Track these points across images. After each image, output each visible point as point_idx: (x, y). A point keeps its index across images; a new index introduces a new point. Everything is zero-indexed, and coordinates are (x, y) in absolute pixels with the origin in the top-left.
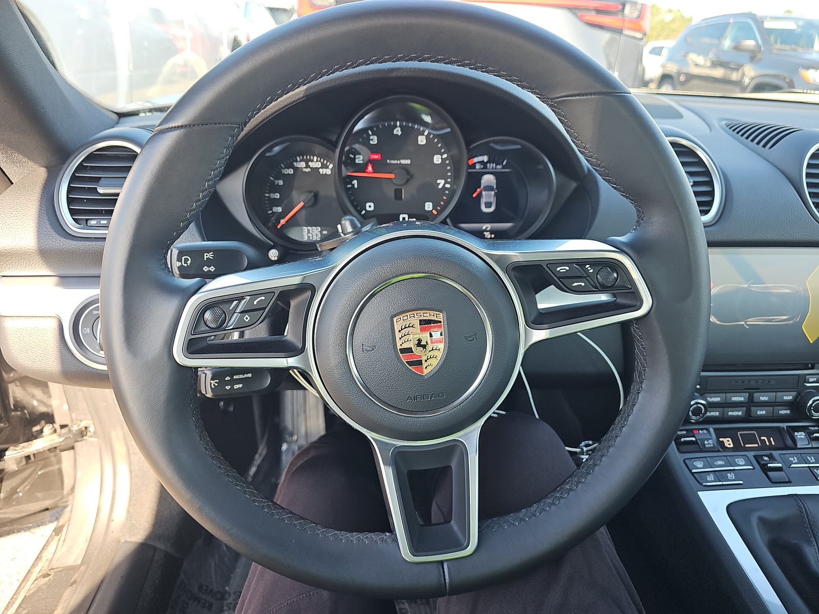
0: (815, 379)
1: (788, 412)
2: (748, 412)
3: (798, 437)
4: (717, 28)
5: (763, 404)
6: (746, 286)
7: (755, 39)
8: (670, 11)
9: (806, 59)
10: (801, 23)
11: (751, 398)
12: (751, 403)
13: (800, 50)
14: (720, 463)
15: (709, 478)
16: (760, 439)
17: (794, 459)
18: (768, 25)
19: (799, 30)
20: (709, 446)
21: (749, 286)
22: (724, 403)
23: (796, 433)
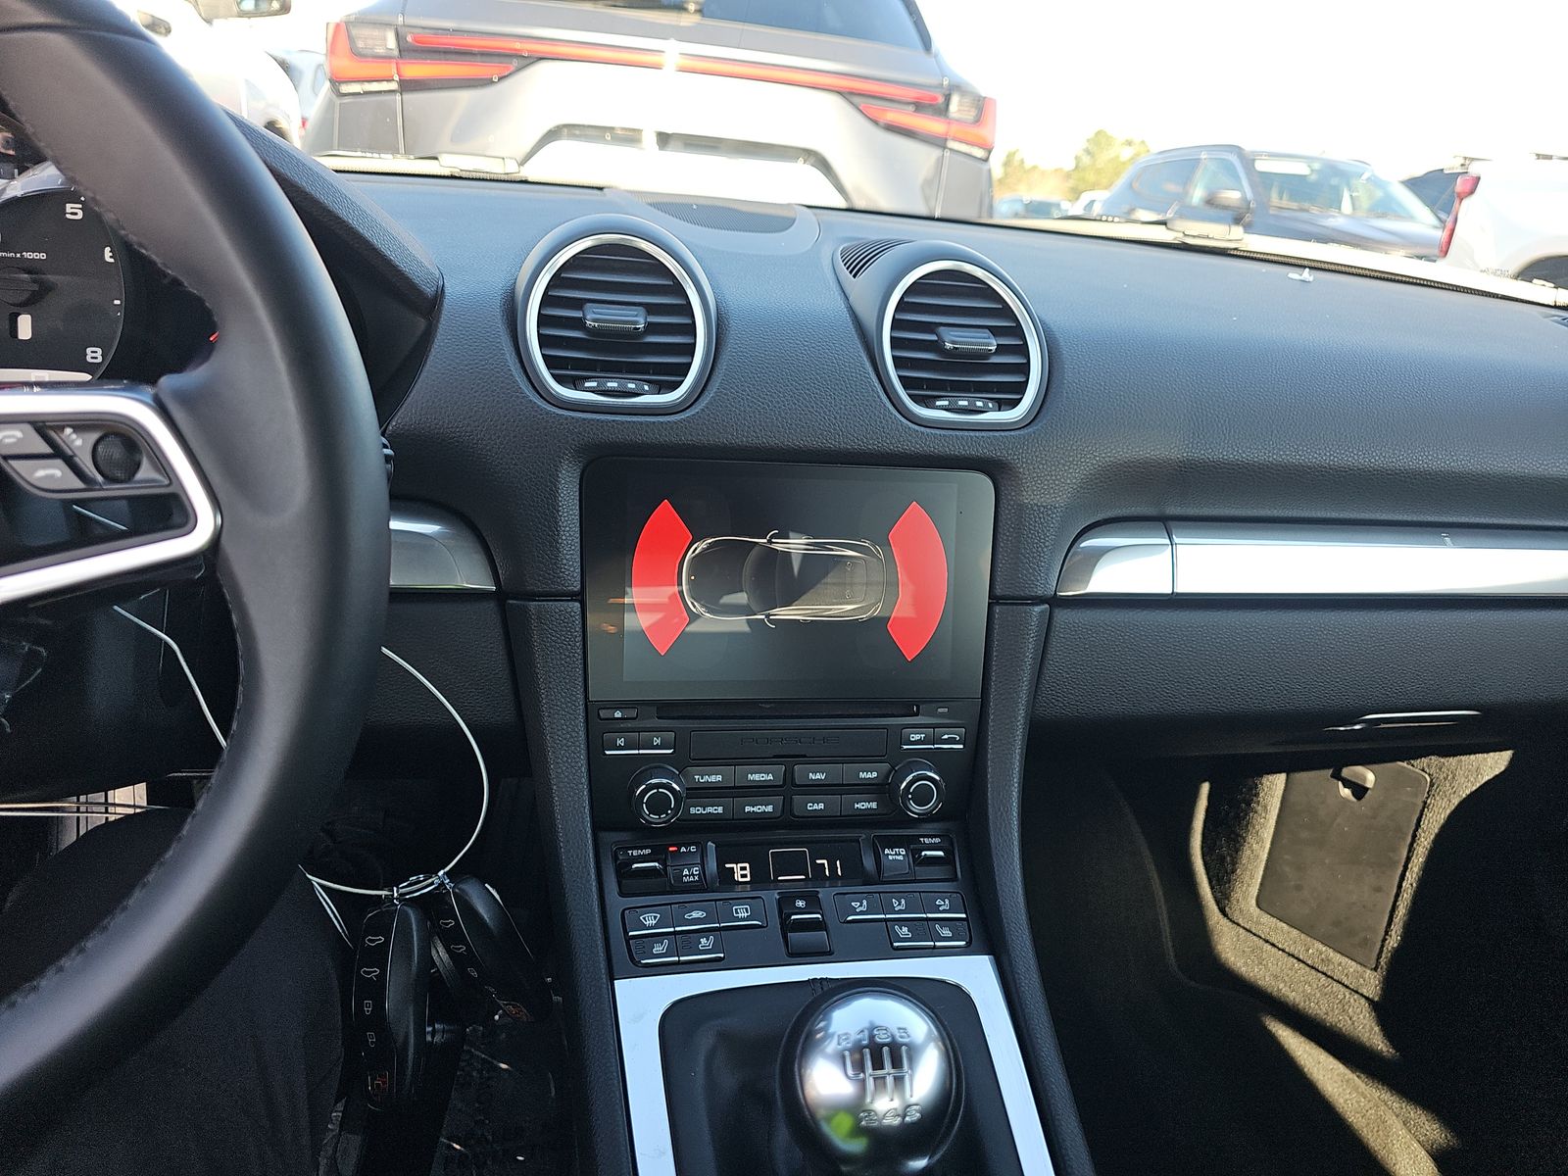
0: (923, 736)
1: (874, 805)
2: (787, 804)
3: (890, 857)
4: (1184, 165)
5: (817, 790)
6: (765, 541)
7: (1240, 189)
8: (1129, 143)
9: (1324, 227)
10: (1316, 166)
11: (789, 776)
12: (788, 788)
13: (1315, 210)
14: (696, 914)
15: (658, 949)
16: (813, 863)
17: (861, 906)
18: (1261, 166)
19: (1314, 177)
20: (692, 879)
21: (770, 542)
22: (730, 788)
23: (887, 851)
